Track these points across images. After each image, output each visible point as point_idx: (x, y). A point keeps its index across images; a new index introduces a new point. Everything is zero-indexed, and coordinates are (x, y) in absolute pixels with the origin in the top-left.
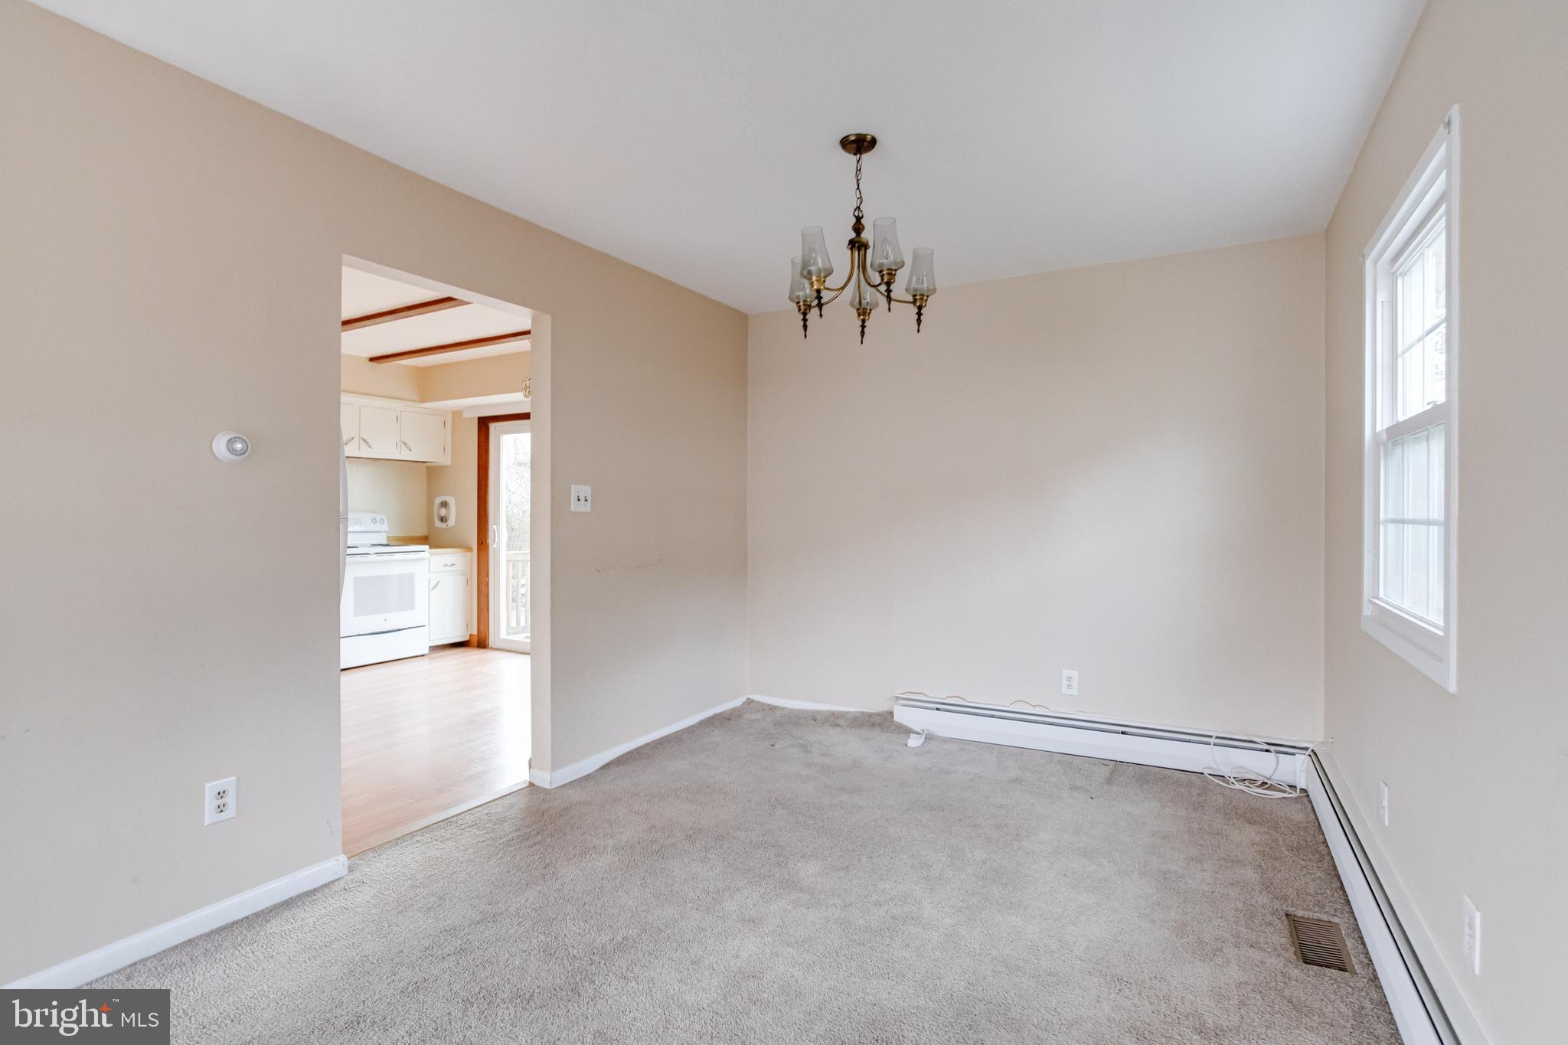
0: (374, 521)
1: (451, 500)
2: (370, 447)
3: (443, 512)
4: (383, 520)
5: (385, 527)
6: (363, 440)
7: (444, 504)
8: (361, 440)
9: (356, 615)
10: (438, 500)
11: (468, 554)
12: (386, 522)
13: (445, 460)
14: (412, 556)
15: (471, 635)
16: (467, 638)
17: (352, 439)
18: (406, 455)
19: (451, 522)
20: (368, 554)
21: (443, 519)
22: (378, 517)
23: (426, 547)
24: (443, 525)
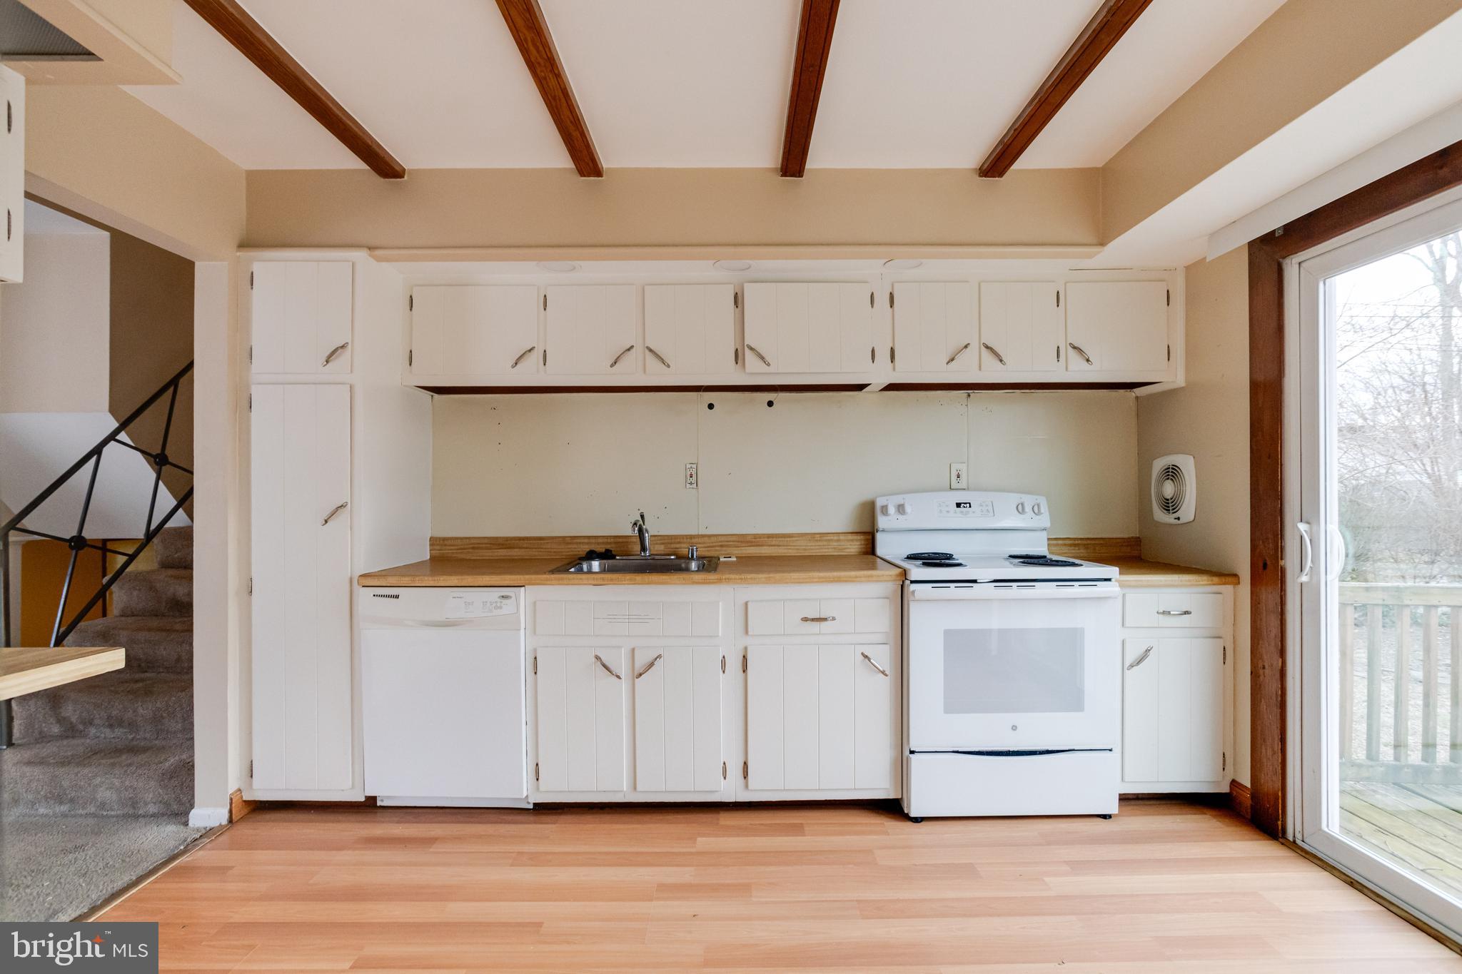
0: (1020, 509)
1: (1187, 465)
2: (1001, 361)
3: (1169, 489)
4: (1038, 505)
5: (1044, 520)
6: (987, 347)
7: (1172, 473)
8: (983, 349)
9: (949, 709)
10: (1159, 465)
11: (1227, 589)
12: (1044, 508)
13: (1172, 376)
14: (1076, 590)
15: (1234, 783)
16: (1225, 789)
17: (966, 347)
18: (1078, 372)
19: (1188, 511)
20: (975, 581)
21: (1170, 505)
22: (1029, 500)
23: (1112, 571)
24: (1168, 519)
